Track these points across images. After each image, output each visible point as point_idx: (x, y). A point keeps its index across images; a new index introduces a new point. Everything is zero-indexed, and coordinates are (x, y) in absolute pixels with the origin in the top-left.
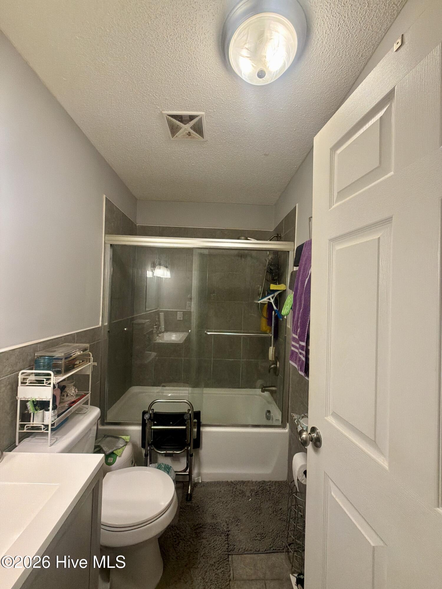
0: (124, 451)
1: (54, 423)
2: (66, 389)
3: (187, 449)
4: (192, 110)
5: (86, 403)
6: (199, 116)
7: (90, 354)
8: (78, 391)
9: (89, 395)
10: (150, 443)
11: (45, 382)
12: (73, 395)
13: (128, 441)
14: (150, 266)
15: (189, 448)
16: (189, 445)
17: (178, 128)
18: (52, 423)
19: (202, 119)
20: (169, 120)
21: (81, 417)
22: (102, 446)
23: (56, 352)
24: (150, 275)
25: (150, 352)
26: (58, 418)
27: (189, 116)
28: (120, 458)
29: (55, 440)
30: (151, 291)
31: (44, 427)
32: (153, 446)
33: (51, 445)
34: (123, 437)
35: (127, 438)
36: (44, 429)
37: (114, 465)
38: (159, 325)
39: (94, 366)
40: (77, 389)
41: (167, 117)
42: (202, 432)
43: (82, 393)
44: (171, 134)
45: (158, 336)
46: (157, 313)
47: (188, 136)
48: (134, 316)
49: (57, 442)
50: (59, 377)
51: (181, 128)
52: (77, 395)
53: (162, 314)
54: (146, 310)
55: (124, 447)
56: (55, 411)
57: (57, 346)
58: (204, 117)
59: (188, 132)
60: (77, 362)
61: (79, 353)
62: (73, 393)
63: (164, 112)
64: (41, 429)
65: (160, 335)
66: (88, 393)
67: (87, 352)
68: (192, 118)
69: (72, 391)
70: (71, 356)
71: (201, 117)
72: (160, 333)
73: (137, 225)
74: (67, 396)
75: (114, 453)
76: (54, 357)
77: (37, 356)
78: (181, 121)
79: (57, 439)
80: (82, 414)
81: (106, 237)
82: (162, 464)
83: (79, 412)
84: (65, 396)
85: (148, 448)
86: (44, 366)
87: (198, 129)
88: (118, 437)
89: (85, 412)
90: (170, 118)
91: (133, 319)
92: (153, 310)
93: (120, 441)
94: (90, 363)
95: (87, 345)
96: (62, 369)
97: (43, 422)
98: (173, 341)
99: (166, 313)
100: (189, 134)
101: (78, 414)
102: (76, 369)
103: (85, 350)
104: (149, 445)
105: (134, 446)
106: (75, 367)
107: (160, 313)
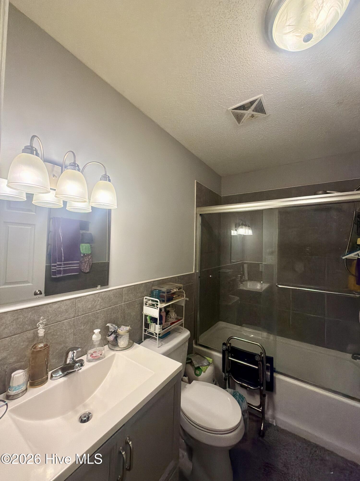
0: (207, 370)
1: (160, 334)
2: (170, 313)
3: (260, 388)
4: (251, 97)
5: (181, 325)
6: (258, 99)
7: (183, 292)
8: (177, 316)
9: (183, 320)
10: (228, 370)
11: (155, 306)
12: (174, 318)
13: (211, 362)
14: (234, 227)
15: (262, 388)
16: (262, 385)
17: (242, 116)
18: (159, 333)
19: (262, 101)
20: (234, 112)
21: (178, 334)
22: (193, 359)
23: (164, 288)
24: (235, 234)
25: (234, 296)
26: (162, 330)
27: (250, 102)
28: (204, 373)
29: (161, 345)
30: (236, 246)
31: (155, 334)
32: (231, 374)
33: (159, 347)
34: (207, 358)
35: (211, 360)
36: (155, 335)
37: (199, 377)
38: (243, 274)
39: (186, 301)
40: (176, 314)
41: (232, 111)
42: (275, 378)
43: (179, 318)
44: (238, 121)
45: (242, 284)
46: (242, 265)
47: (251, 118)
48: (220, 266)
49: (162, 346)
50: (163, 304)
51: (244, 114)
52: (176, 319)
53: (246, 266)
54: (231, 261)
55: (208, 366)
56: (161, 325)
57: (165, 284)
58: (263, 98)
59: (251, 115)
60: (175, 296)
61: (175, 290)
62: (174, 317)
63: (229, 109)
64: (153, 335)
65: (243, 283)
66: (183, 319)
67: (182, 290)
68: (252, 103)
69: (173, 315)
70: (171, 292)
71: (260, 99)
72: (244, 281)
73: (222, 196)
74: (170, 318)
75: (200, 368)
76: (161, 291)
77: (153, 289)
78: (244, 109)
79: (162, 344)
80: (179, 332)
81: (197, 209)
82: (237, 392)
83: (176, 330)
84: (169, 317)
85: (227, 374)
86: (156, 296)
87: (260, 109)
88: (204, 357)
89: (181, 332)
90: (234, 111)
91: (219, 269)
92: (238, 262)
93: (205, 361)
94: (183, 298)
95: (181, 285)
96: (165, 299)
97: (155, 331)
98: (257, 289)
99: (250, 265)
100: (253, 116)
101: (176, 331)
102: (174, 301)
103: (180, 288)
104: (227, 372)
105: (216, 368)
106: (173, 299)
107: (244, 265)
